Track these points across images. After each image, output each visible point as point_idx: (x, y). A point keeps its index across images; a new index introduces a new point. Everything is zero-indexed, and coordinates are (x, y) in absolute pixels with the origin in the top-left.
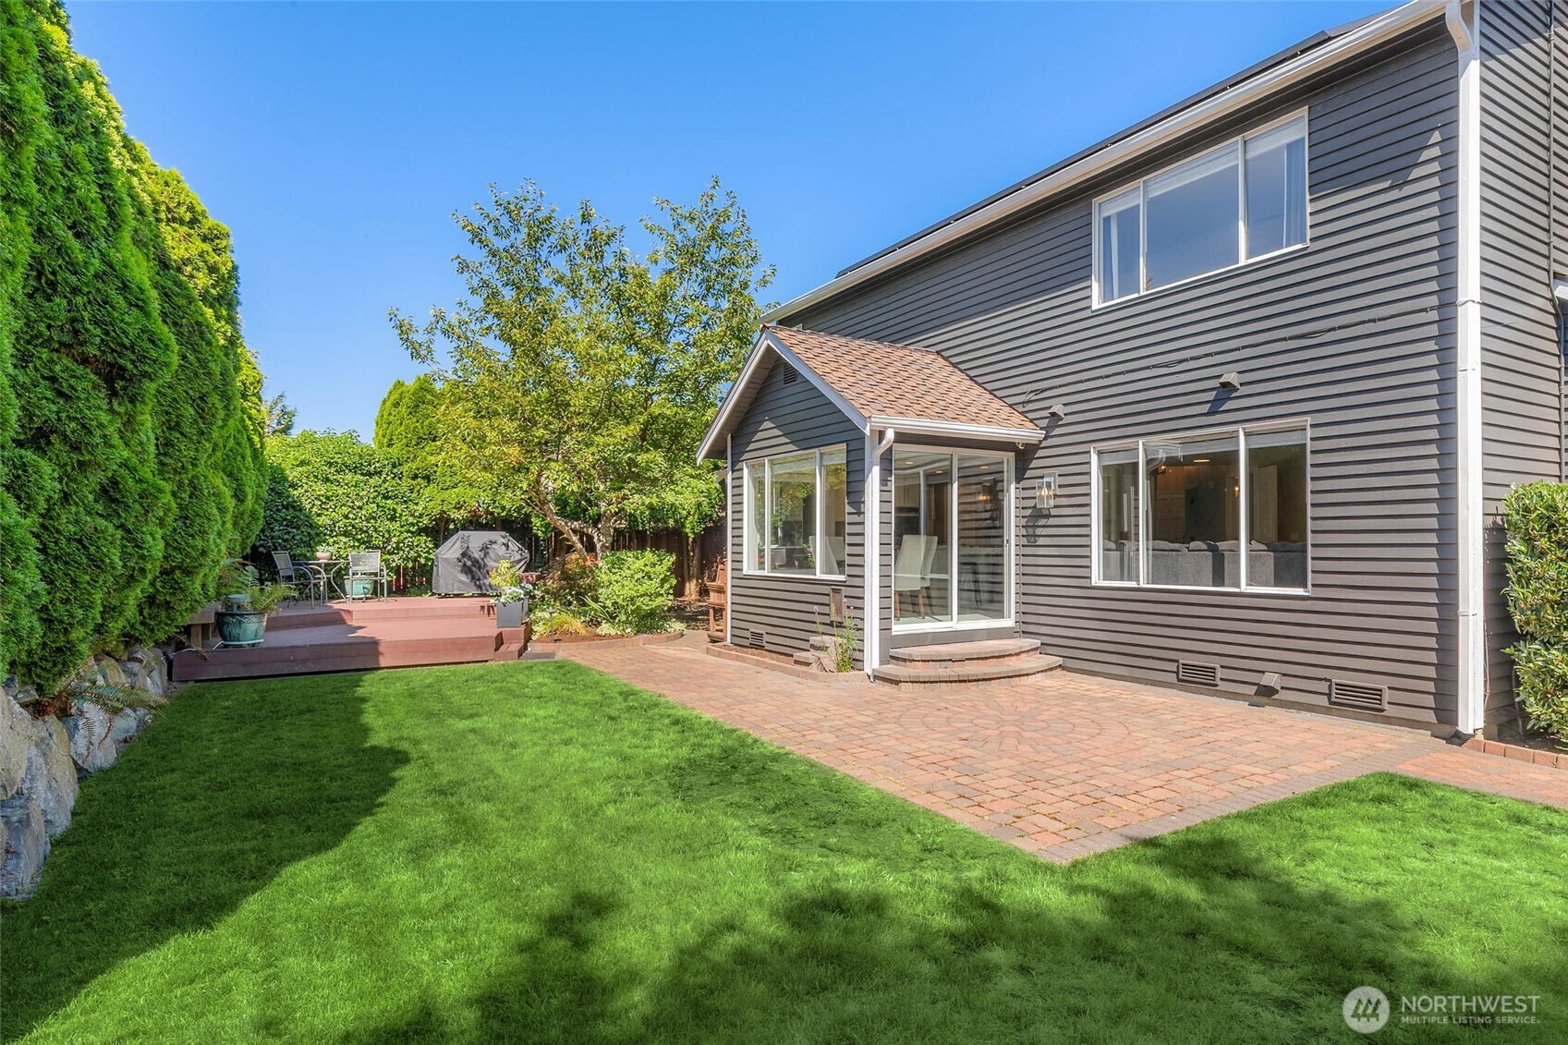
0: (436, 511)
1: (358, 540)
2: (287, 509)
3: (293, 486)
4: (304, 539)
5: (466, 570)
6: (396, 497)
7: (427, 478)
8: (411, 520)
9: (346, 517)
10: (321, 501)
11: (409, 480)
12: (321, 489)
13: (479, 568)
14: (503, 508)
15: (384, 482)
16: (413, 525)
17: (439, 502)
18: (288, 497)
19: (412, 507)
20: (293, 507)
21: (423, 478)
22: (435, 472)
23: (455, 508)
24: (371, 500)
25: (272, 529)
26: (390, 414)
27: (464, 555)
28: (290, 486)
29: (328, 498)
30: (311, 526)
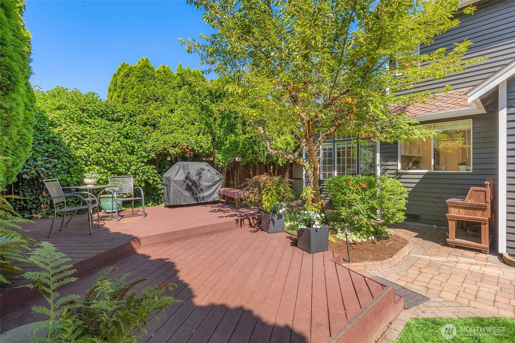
0: (161, 148)
1: (107, 168)
2: (48, 143)
3: (53, 124)
4: (65, 167)
5: (189, 189)
6: (133, 137)
7: (154, 126)
8: (144, 154)
9: (99, 151)
10: (78, 138)
11: (141, 127)
12: (76, 129)
13: (196, 187)
14: (201, 147)
15: (124, 127)
16: (144, 157)
17: (162, 142)
18: (49, 133)
19: (144, 145)
20: (54, 142)
21: (150, 125)
22: (159, 122)
23: (173, 146)
24: (116, 139)
25: (35, 160)
26: (123, 82)
27: (187, 178)
28: (50, 125)
29: (83, 136)
30: (70, 157)
